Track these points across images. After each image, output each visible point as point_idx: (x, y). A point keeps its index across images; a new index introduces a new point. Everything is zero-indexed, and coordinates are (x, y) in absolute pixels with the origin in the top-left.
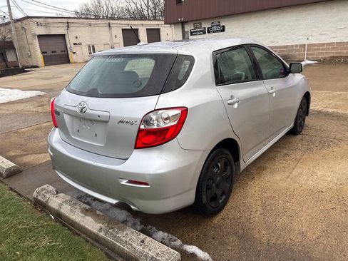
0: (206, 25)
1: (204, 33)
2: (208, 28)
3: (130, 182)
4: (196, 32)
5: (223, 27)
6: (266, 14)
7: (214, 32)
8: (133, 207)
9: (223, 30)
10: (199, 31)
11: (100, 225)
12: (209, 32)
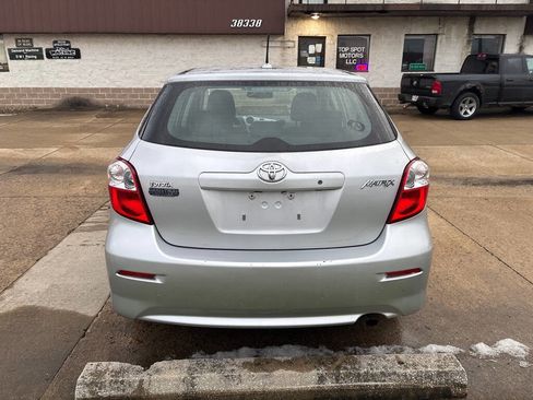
0: (44, 44)
1: (40, 57)
2: (47, 50)
3: (390, 275)
4: (22, 53)
5: (78, 51)
6: (149, 39)
7: (60, 57)
8: (388, 315)
9: (78, 56)
10: (29, 54)
11: (314, 372)
12: (49, 57)
